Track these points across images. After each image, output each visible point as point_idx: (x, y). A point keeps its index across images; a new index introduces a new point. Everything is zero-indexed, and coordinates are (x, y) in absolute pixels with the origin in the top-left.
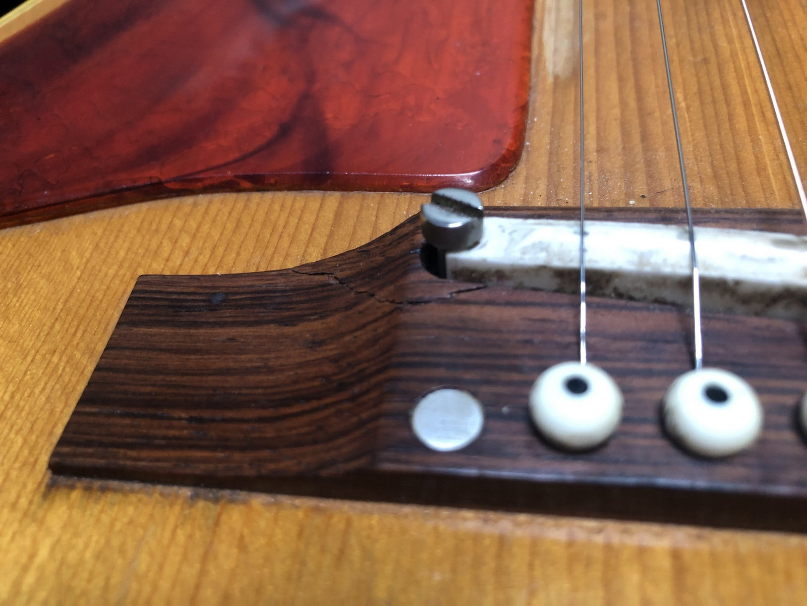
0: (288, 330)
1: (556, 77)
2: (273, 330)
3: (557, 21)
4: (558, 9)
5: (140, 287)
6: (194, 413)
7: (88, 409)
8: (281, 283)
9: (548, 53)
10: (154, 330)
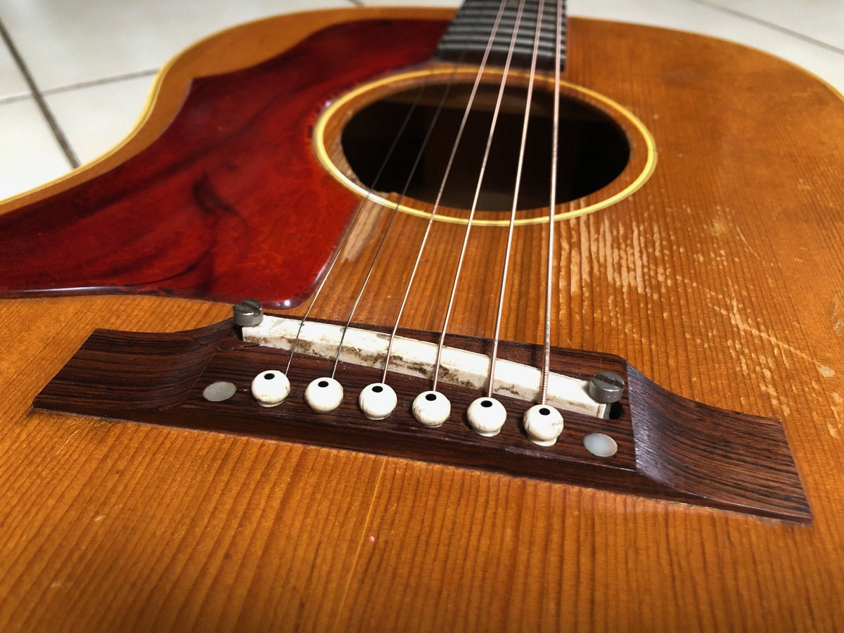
0: (162, 358)
1: (346, 260)
2: (156, 357)
3: (362, 230)
4: (365, 224)
5: (95, 334)
6: (109, 387)
7: (57, 382)
8: (166, 338)
9: (348, 247)
10: (97, 353)
